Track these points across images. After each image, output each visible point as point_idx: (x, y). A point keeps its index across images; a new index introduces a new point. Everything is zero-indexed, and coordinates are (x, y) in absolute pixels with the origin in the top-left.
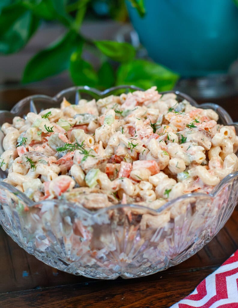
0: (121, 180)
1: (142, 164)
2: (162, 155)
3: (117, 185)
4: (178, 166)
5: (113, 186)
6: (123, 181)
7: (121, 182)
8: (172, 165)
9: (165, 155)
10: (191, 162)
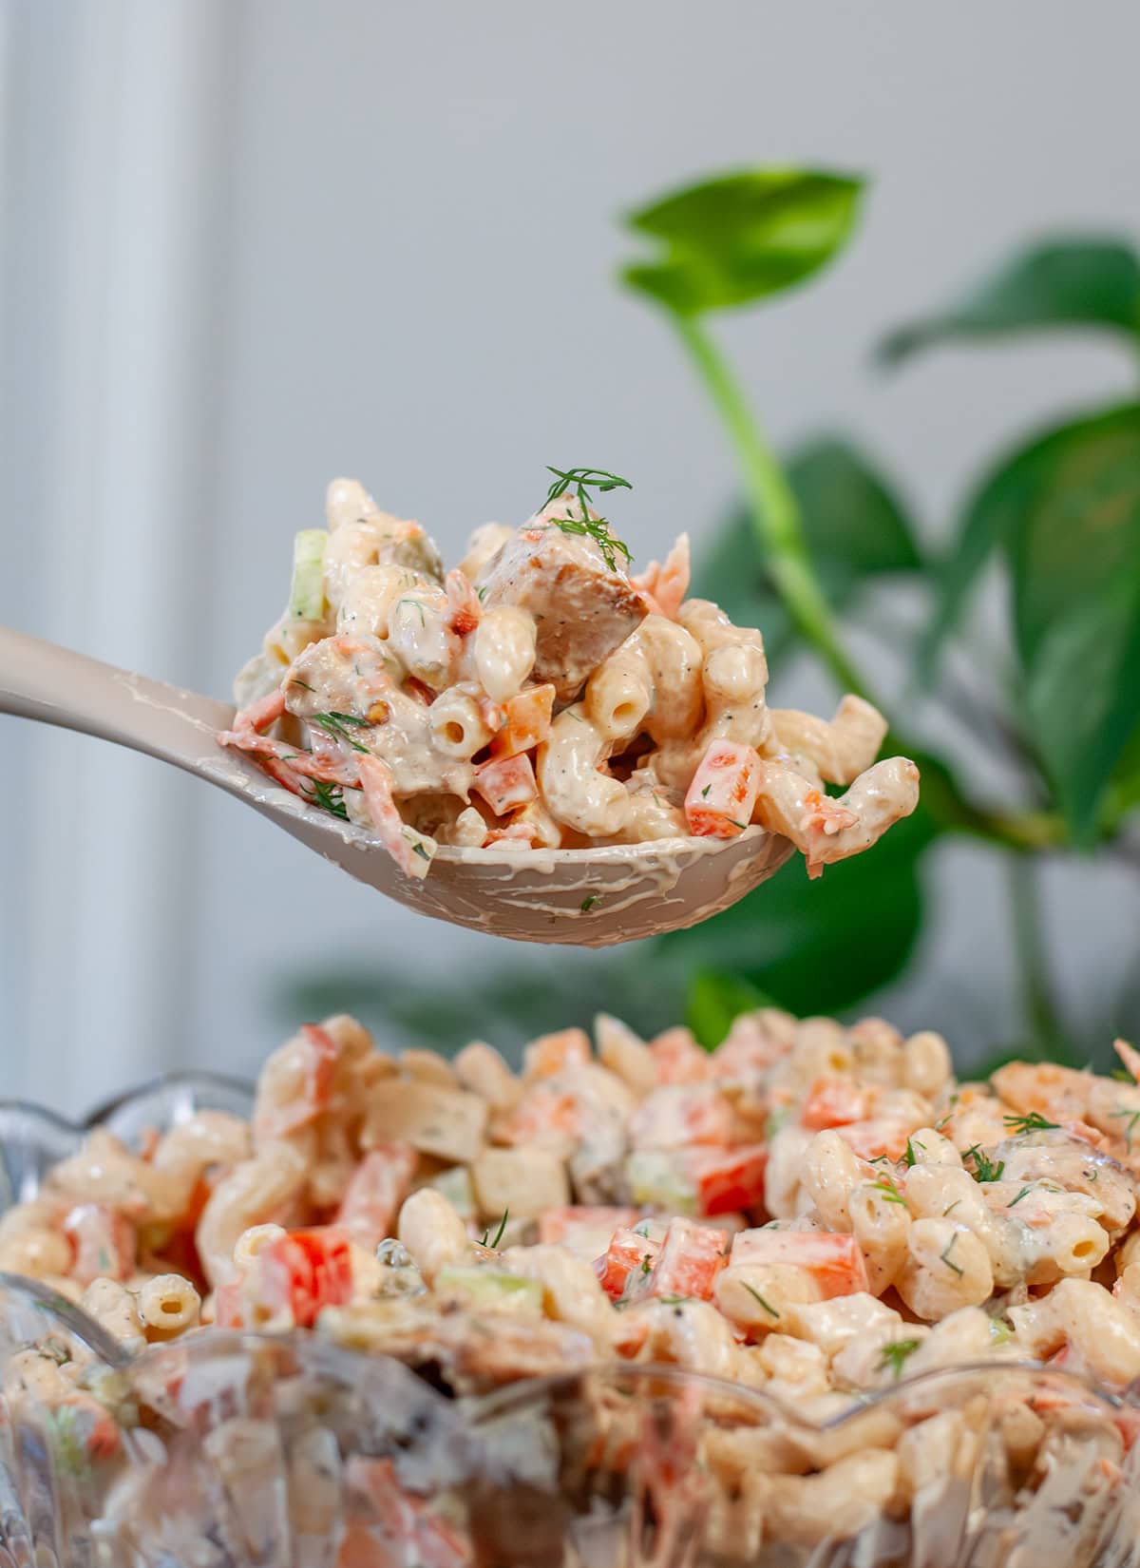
0: (669, 1309)
1: (783, 1247)
2: (870, 1205)
3: (645, 1333)
4: (950, 1258)
5: (620, 1336)
6: (678, 1313)
7: (671, 1319)
8: (919, 1249)
9: (888, 1204)
10: (1026, 1263)
